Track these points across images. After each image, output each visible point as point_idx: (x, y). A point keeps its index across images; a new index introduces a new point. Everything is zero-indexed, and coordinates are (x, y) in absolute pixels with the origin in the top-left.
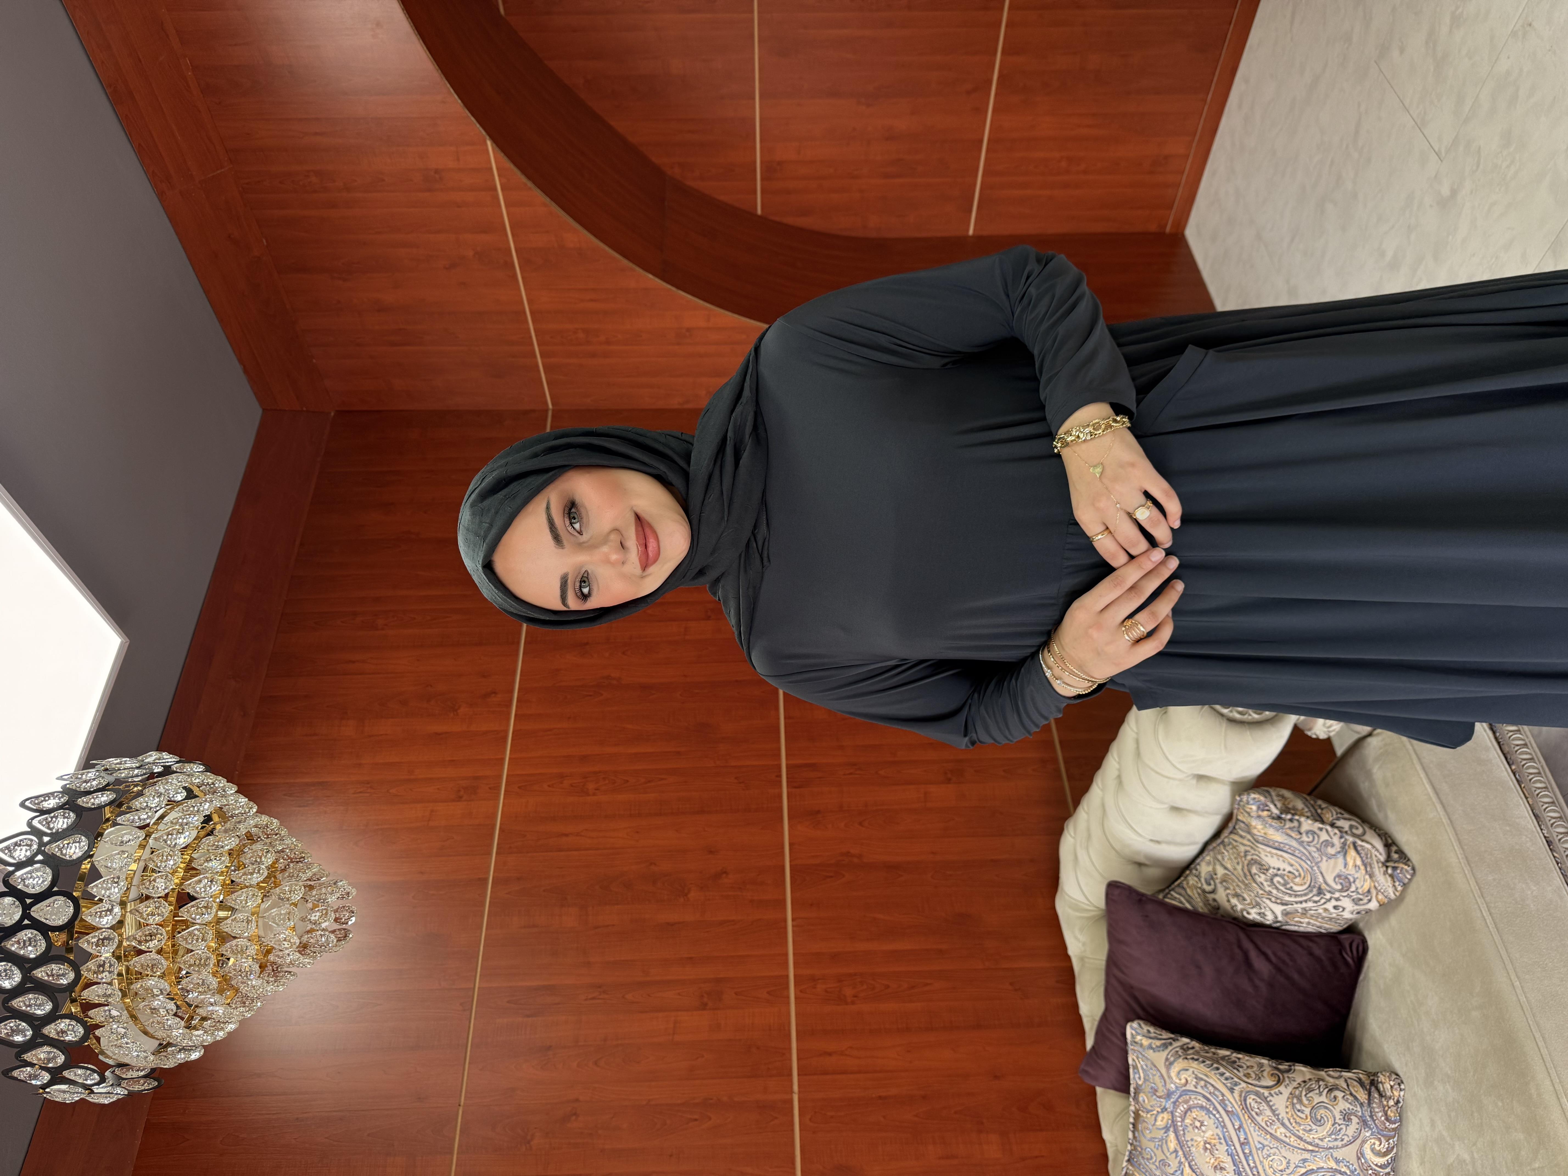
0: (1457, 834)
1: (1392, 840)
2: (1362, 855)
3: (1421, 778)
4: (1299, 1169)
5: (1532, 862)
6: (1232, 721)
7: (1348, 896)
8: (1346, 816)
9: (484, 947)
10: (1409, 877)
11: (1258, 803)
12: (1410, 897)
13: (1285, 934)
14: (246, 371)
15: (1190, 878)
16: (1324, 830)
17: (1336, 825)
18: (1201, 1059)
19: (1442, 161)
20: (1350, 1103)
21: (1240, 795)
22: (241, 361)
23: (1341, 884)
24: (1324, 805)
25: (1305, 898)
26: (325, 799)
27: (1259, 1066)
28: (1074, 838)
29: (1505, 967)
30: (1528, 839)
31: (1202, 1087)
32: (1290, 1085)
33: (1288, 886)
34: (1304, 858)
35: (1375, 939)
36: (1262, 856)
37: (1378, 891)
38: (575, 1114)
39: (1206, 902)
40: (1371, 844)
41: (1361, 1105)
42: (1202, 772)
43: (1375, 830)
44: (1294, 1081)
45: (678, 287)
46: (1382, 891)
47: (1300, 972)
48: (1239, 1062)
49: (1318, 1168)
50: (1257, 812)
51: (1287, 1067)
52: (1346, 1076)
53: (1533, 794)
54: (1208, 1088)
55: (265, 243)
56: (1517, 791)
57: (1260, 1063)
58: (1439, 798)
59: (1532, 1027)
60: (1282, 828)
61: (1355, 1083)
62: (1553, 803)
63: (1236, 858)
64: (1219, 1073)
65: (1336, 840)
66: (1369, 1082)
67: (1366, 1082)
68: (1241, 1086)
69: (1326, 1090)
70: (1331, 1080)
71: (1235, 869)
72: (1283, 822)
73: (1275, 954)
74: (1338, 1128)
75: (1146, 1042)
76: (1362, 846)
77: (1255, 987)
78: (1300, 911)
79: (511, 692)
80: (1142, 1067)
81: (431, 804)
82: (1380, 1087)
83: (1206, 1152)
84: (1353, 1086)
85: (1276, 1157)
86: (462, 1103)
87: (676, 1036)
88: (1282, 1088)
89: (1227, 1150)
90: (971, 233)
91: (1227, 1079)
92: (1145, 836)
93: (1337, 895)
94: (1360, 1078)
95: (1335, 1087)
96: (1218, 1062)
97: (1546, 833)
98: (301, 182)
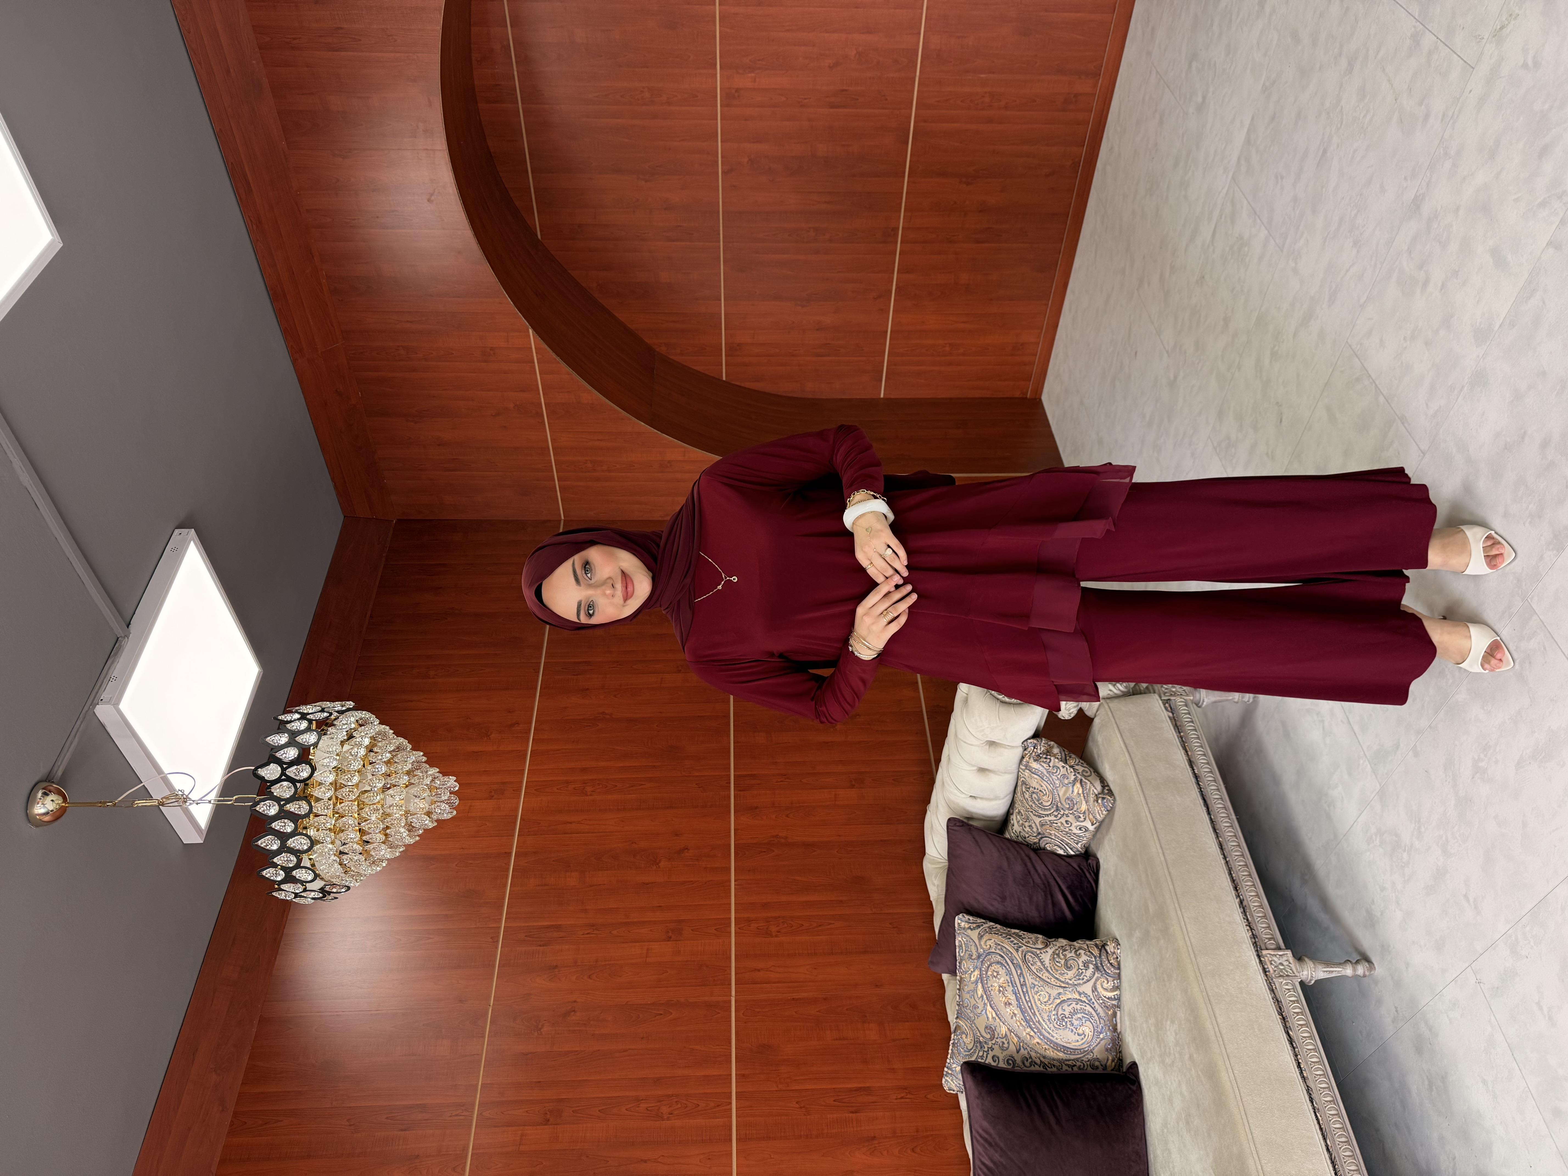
4: (1056, 1000)
9: (508, 899)
14: (336, 487)
17: (1074, 767)
18: (1000, 934)
19: (1169, 357)
20: (1089, 957)
31: (999, 950)
32: (1054, 949)
34: (1047, 782)
37: (1091, 815)
38: (574, 1011)
40: (1091, 781)
41: (1095, 957)
42: (990, 739)
43: (1096, 774)
44: (1056, 946)
45: (662, 431)
46: (1094, 814)
48: (1024, 936)
49: (1068, 999)
51: (1052, 939)
52: (1088, 943)
54: (1003, 951)
55: (360, 396)
56: (1178, 745)
57: (1036, 937)
58: (1128, 751)
61: (1093, 946)
64: (1011, 942)
65: (1071, 775)
67: (1100, 945)
68: (1023, 948)
69: (1075, 951)
70: (1078, 945)
74: (1081, 971)
75: (965, 926)
76: (1086, 782)
79: (530, 722)
80: (964, 941)
81: (470, 801)
82: (1107, 948)
83: (1000, 993)
84: (1091, 947)
85: (1042, 993)
86: (491, 1004)
87: (648, 959)
88: (1048, 949)
89: (1013, 990)
90: (882, 396)
91: (1015, 944)
92: (966, 793)
93: (1067, 812)
94: (1096, 944)
95: (1080, 948)
96: (1010, 935)
97: (1196, 771)
98: (393, 354)
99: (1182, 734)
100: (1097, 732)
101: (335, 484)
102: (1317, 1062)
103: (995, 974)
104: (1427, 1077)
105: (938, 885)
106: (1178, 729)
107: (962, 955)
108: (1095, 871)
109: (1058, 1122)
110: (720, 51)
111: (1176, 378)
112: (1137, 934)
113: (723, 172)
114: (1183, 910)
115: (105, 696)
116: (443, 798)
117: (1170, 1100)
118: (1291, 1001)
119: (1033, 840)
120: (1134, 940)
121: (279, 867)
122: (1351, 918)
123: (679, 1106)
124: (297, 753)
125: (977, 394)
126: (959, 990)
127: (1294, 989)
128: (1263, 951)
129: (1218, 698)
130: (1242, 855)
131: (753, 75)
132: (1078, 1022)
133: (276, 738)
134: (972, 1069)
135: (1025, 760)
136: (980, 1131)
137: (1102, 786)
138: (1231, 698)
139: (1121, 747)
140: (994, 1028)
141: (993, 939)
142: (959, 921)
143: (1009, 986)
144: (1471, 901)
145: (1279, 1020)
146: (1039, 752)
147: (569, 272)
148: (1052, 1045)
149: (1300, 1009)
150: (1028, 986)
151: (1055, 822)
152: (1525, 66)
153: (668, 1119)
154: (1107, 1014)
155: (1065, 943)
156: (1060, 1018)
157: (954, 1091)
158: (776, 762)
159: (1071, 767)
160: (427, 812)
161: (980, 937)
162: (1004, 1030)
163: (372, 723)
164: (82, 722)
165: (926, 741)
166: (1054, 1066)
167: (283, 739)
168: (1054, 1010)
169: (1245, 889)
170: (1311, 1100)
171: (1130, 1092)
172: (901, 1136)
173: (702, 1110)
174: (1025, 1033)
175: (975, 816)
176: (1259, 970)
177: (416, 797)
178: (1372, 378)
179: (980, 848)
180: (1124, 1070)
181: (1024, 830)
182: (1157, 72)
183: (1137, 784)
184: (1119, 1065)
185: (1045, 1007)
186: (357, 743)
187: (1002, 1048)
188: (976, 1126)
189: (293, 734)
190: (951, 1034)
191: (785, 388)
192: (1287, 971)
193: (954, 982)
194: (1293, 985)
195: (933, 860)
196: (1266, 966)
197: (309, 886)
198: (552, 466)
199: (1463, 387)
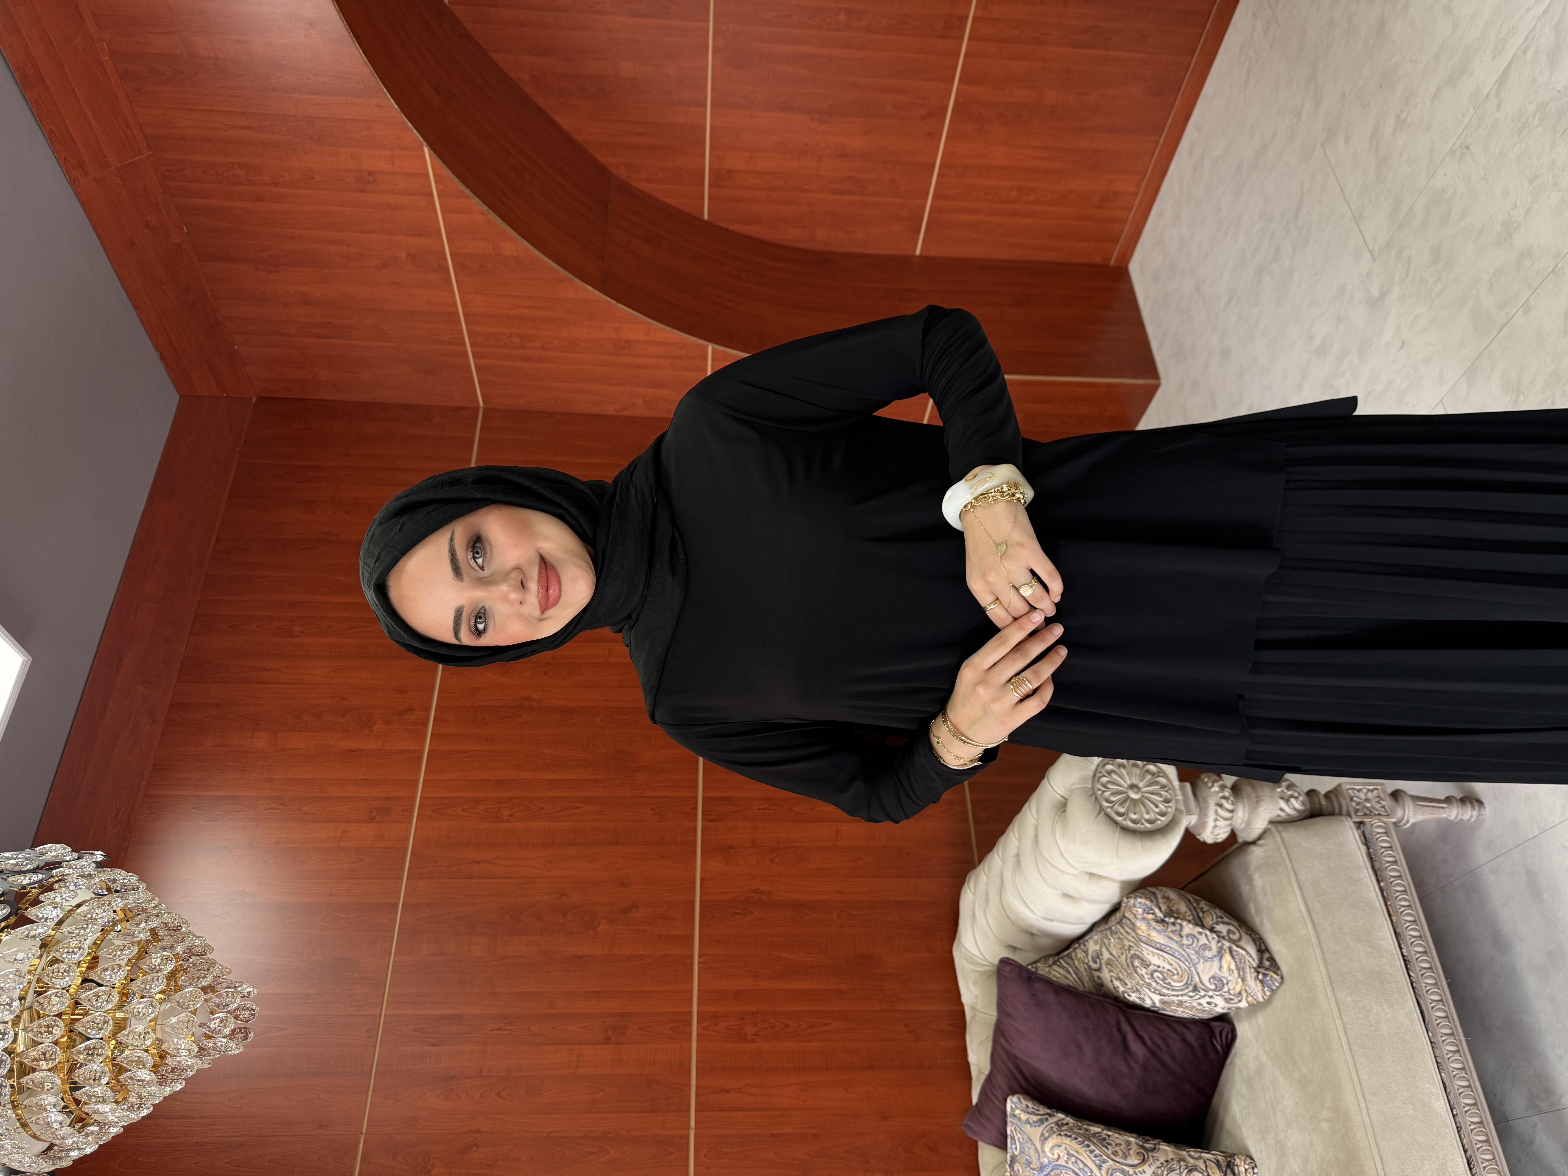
0: (1323, 954)
1: (1265, 946)
2: (1236, 960)
3: (1296, 895)
5: (1389, 985)
6: (1125, 829)
7: (1221, 995)
8: (1226, 920)
9: (392, 973)
10: (1277, 984)
11: (1144, 906)
12: (1277, 1003)
13: (1162, 1018)
14: (162, 358)
15: (1078, 951)
16: (1204, 935)
17: (1215, 929)
18: (1074, 1136)
19: (1374, 260)
21: (1127, 898)
22: (157, 348)
23: (1215, 985)
24: (1206, 908)
25: (1181, 993)
26: (235, 813)
27: (1127, 1143)
28: (974, 894)
29: (1354, 1088)
30: (1387, 962)
31: (1072, 1163)
32: (1154, 1164)
33: (1167, 981)
34: (1182, 959)
35: (1243, 1029)
36: (1145, 953)
37: (1248, 994)
38: (476, 1145)
39: (1091, 977)
40: (1246, 951)
42: (1094, 871)
43: (1250, 935)
44: (1158, 1160)
45: (618, 301)
46: (1252, 994)
47: (1173, 1057)
48: (1109, 1140)
50: (1143, 915)
51: (1152, 1146)
52: (1205, 1157)
53: (1397, 911)
54: (1078, 1164)
55: (186, 231)
56: (1383, 911)
57: (1128, 1141)
58: (1311, 917)
59: (1372, 1149)
60: (1164, 931)
61: (1213, 1165)
62: (1415, 921)
63: (1120, 949)
64: (1090, 1151)
65: (1214, 945)
66: (1225, 1164)
67: (1223, 1164)
68: (1108, 1164)
69: (1186, 1170)
70: (1191, 1161)
71: (1119, 957)
72: (1166, 925)
73: (1151, 1039)
75: (1024, 1117)
76: (1237, 951)
77: (1130, 1068)
78: (1176, 1002)
79: (428, 709)
80: (1019, 1138)
82: (1236, 1169)
84: (1209, 1166)
86: (364, 1131)
87: (579, 1069)
88: (1147, 1162)
90: (917, 253)
94: (1217, 1159)
95: (1193, 1164)
96: (1090, 1138)
97: (1404, 951)
98: (225, 174)
99: (1382, 884)
106: (1376, 875)
111: (1383, 295)
137: (1262, 960)
141: (1063, 1144)
142: (1013, 1105)
155: (1170, 1151)
161: (1044, 1138)
191: (790, 235)
195: (971, 953)
198: (463, 338)
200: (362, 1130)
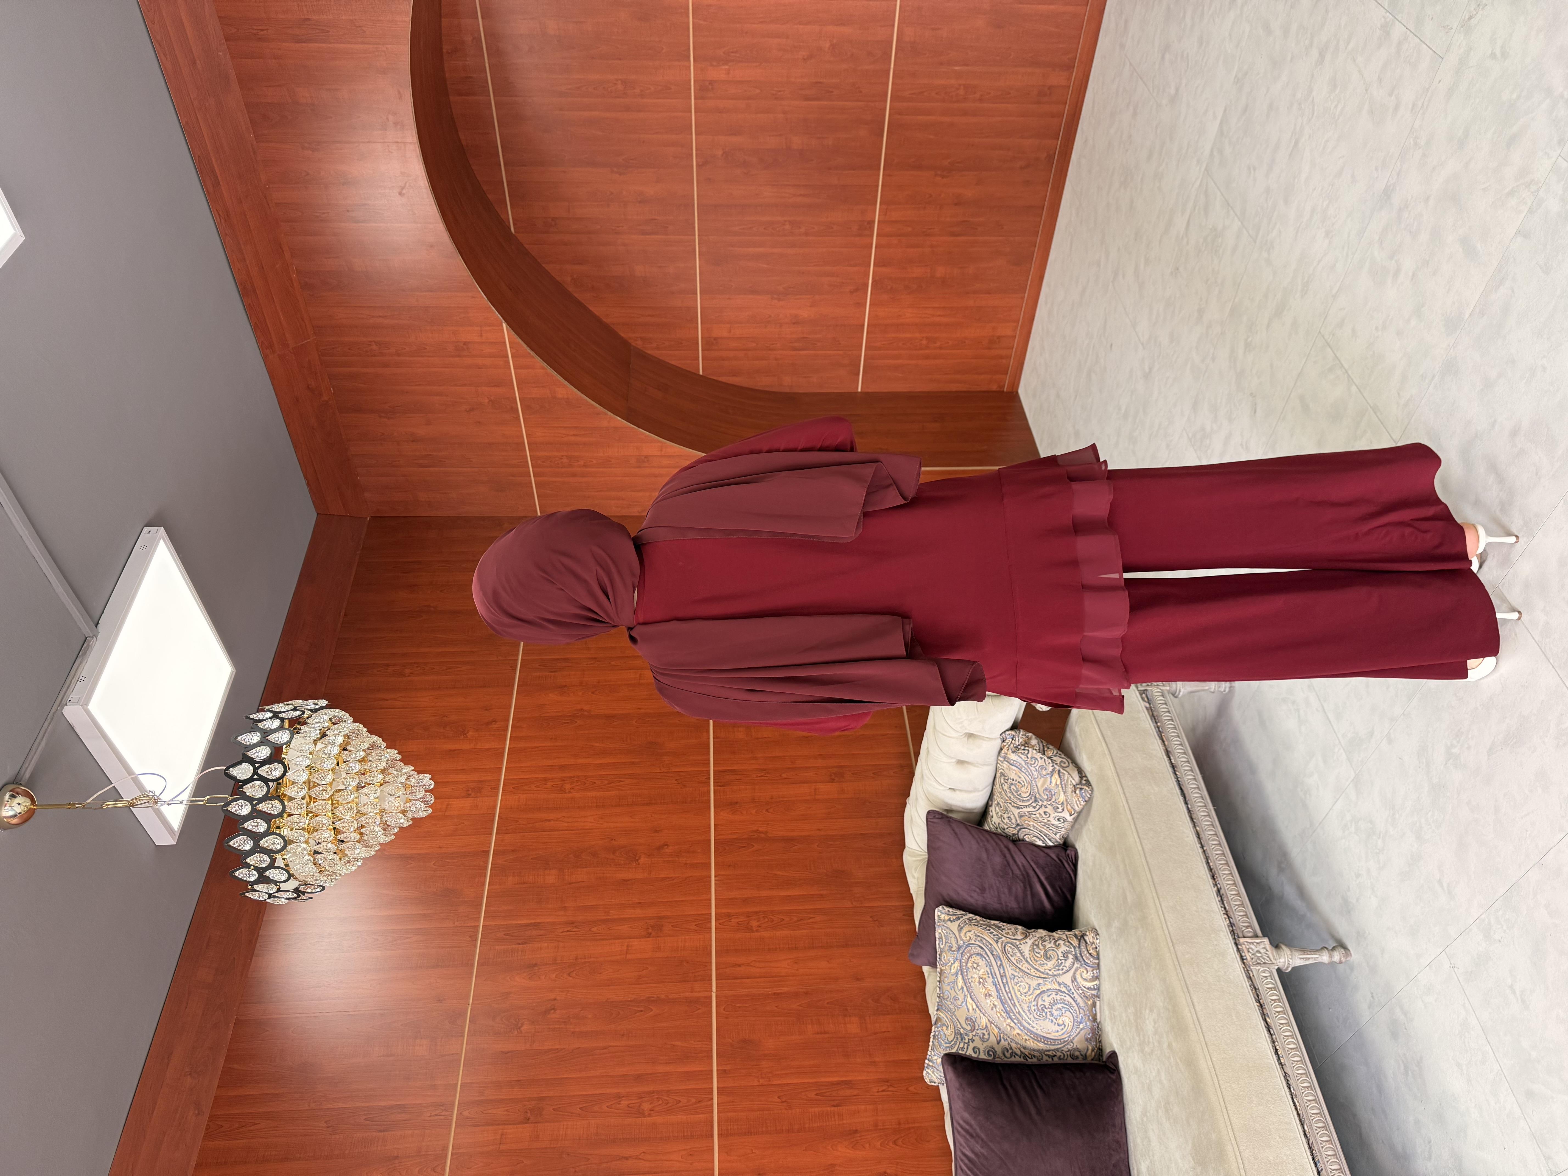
2: (1063, 779)
3: (1095, 729)
4: (1036, 991)
5: (1157, 776)
8: (1058, 754)
10: (1091, 796)
14: (308, 484)
16: (1042, 759)
18: (980, 926)
19: (1144, 349)
20: (1068, 947)
22: (306, 477)
23: (1048, 797)
31: (979, 941)
38: (553, 1009)
41: (1074, 947)
45: (638, 426)
46: (1073, 805)
48: (1004, 928)
49: (1048, 990)
51: (1032, 930)
52: (1067, 934)
54: (982, 941)
55: (332, 391)
56: (1155, 736)
57: (1016, 928)
61: (1072, 937)
64: (991, 933)
65: (1049, 767)
67: (1078, 935)
68: (1002, 939)
69: (1054, 941)
70: (1057, 936)
74: (1060, 962)
75: (945, 918)
76: (1064, 773)
80: (944, 933)
81: (447, 800)
82: (1086, 938)
83: (980, 985)
84: (1070, 938)
85: (1022, 984)
86: (470, 1004)
87: (628, 955)
88: (1028, 940)
89: (993, 982)
90: (859, 390)
91: (994, 935)
92: (946, 785)
93: (1045, 803)
94: (1075, 934)
95: (1060, 939)
96: (990, 927)
97: (1173, 761)
98: (364, 349)
99: (1159, 724)
100: (1074, 723)
101: (308, 481)
102: (1294, 1049)
103: (975, 966)
104: (1403, 1062)
105: (918, 878)
106: (1155, 719)
107: (942, 947)
108: (1074, 861)
109: (1039, 1113)
110: (693, 43)
111: (1151, 369)
112: (1116, 924)
113: (697, 165)
114: (1161, 900)
115: (73, 696)
116: (418, 796)
117: (1150, 1089)
118: (1268, 988)
119: (1011, 831)
120: (1113, 930)
121: (252, 867)
122: (1327, 906)
123: (660, 1102)
124: (270, 752)
125: (954, 387)
126: (939, 982)
127: (1272, 976)
128: (1240, 939)
129: (1194, 689)
130: (1220, 844)
131: (727, 67)
132: (1058, 1012)
133: (248, 737)
134: (954, 1060)
135: (1003, 752)
136: (961, 1122)
137: (1080, 777)
138: (1207, 688)
139: (1099, 738)
140: (974, 1020)
141: (973, 931)
142: (939, 914)
143: (989, 977)
144: (1445, 885)
145: (1257, 1008)
146: (1017, 743)
147: (544, 265)
148: (1032, 1036)
149: (1277, 996)
150: (1008, 977)
151: (1034, 813)
152: (1493, 56)
153: (649, 1115)
154: (1086, 1003)
155: (1044, 934)
156: (1040, 1008)
157: (935, 1083)
158: (756, 757)
159: (1050, 758)
160: (402, 811)
161: (960, 929)
162: (984, 1021)
163: (345, 721)
164: (50, 723)
165: (906, 734)
166: (1034, 1056)
167: (255, 738)
168: (1034, 1000)
169: (1222, 878)
170: (1289, 1086)
171: (1109, 1080)
172: (883, 1129)
173: (683, 1107)
174: (1005, 1024)
175: (954, 808)
176: (1237, 958)
177: (391, 795)
178: (1344, 368)
179: (959, 840)
180: (1104, 1060)
181: (1002, 821)
182: (1131, 64)
183: (1115, 774)
184: (1099, 1055)
185: (1025, 998)
186: (331, 741)
187: (982, 1040)
188: (957, 1117)
189: (264, 733)
190: (932, 1026)
191: (762, 382)
192: (1264, 959)
193: (934, 974)
194: (1270, 973)
195: (914, 852)
196: (1243, 954)
197: (283, 886)
198: (527, 462)
199: (1434, 376)
200: (469, 1002)
